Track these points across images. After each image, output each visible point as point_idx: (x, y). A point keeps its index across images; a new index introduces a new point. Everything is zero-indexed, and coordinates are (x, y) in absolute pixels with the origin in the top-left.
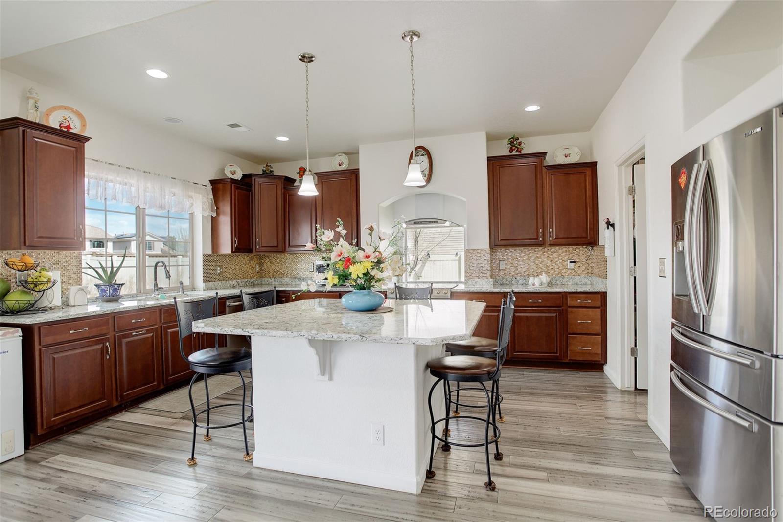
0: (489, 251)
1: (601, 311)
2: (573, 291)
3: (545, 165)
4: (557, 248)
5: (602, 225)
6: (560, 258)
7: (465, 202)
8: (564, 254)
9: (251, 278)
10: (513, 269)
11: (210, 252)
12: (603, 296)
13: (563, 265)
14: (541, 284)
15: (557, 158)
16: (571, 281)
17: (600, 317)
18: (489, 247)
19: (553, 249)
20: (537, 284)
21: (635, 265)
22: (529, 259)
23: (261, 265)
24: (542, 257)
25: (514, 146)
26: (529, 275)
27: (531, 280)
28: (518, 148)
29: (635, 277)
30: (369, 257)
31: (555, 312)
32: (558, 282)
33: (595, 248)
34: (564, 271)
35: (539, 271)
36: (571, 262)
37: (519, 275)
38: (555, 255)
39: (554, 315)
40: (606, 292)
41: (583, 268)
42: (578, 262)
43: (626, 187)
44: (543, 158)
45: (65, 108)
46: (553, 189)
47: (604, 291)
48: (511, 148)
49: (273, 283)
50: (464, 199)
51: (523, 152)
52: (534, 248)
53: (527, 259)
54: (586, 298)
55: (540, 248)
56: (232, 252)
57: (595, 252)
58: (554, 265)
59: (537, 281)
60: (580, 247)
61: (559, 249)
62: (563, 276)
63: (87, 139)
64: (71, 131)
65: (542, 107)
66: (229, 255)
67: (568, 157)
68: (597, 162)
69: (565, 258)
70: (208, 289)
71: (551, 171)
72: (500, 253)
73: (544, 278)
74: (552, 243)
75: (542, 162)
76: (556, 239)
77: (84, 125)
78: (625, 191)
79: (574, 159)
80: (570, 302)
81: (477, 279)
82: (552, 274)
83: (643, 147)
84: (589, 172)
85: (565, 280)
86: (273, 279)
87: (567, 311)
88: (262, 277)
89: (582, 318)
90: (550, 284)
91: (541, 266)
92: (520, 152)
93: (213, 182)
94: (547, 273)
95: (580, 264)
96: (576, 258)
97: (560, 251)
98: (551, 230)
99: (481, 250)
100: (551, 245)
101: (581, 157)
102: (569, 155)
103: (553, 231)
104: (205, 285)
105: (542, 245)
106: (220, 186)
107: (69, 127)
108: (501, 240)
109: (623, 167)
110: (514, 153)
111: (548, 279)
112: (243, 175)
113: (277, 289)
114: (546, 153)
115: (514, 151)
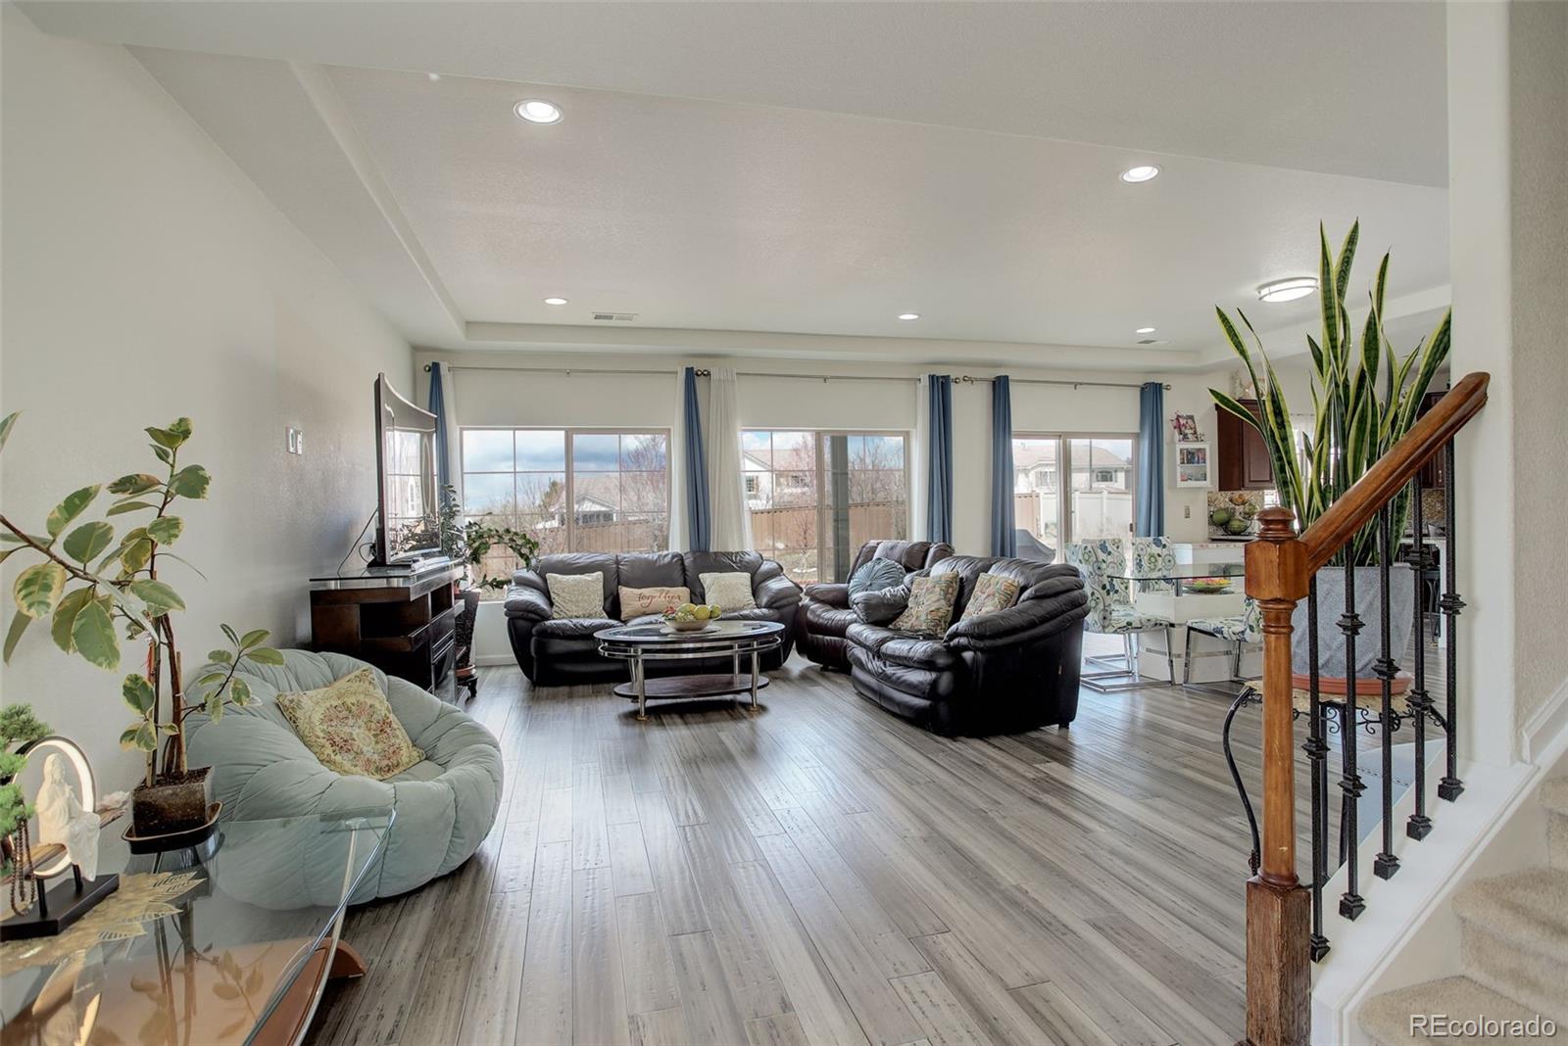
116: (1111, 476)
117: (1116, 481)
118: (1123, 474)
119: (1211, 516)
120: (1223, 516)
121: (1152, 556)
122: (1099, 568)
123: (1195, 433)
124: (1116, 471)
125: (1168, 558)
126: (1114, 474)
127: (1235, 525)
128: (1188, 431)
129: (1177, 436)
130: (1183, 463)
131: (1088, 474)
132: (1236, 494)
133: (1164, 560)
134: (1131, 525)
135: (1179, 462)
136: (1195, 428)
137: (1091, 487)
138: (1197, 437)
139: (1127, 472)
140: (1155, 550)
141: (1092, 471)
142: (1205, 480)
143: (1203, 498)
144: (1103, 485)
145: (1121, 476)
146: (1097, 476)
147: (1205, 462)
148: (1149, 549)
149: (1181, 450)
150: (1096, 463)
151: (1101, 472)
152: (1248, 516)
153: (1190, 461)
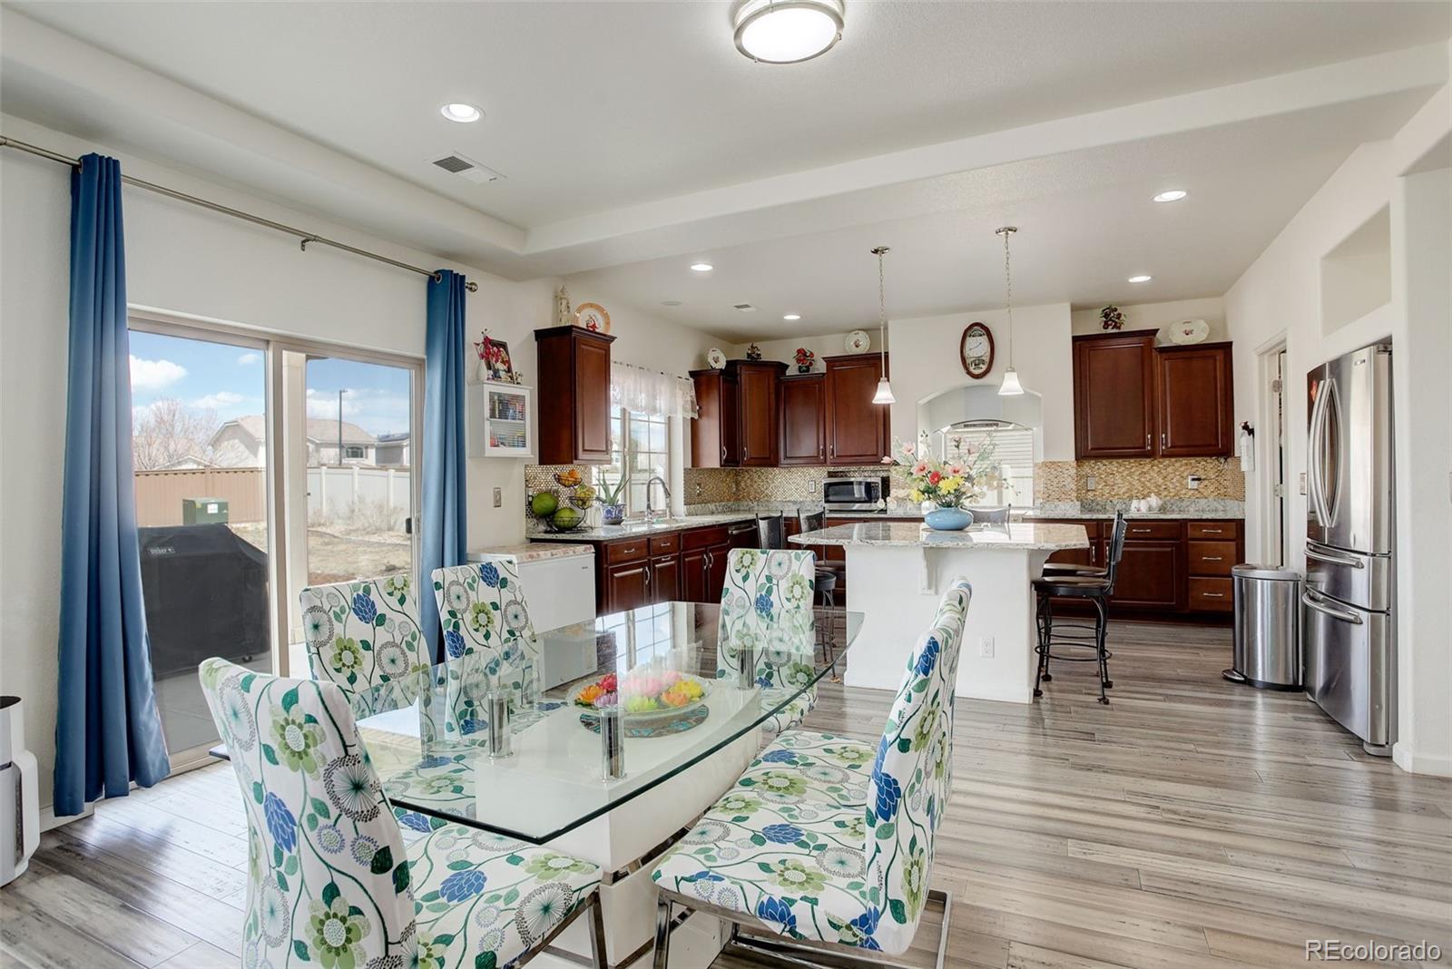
0: (1074, 464)
1: (1237, 544)
2: (1196, 517)
3: (1156, 347)
4: (1173, 460)
5: (1238, 429)
6: (1177, 473)
7: (1040, 398)
8: (1182, 469)
9: (728, 500)
10: (1107, 490)
11: (690, 467)
12: (1240, 524)
13: (1181, 484)
14: (1150, 509)
15: (1175, 335)
16: (1193, 505)
17: (1235, 552)
18: (1074, 459)
19: (1167, 462)
20: (1142, 508)
21: (1281, 483)
22: (1130, 475)
23: (737, 484)
24: (1151, 472)
25: (1111, 320)
26: (1131, 498)
27: (1135, 503)
28: (1116, 323)
29: (1282, 499)
30: (958, 471)
31: (1172, 545)
32: (1174, 507)
33: (1229, 460)
34: (1184, 492)
35: (1145, 492)
36: (1193, 480)
37: (1116, 497)
38: (1170, 469)
39: (1169, 549)
40: (1244, 520)
41: (1212, 489)
42: (1204, 479)
43: (1269, 382)
44: (1151, 337)
45: (591, 305)
46: (1168, 379)
47: (1241, 517)
48: (1106, 323)
49: (756, 509)
50: (1040, 395)
51: (1124, 329)
52: (1138, 460)
53: (1128, 475)
54: (1214, 528)
55: (1148, 460)
56: (721, 466)
57: (1228, 466)
58: (1168, 483)
59: (1143, 505)
60: (1208, 458)
61: (1176, 461)
62: (1181, 500)
63: (613, 339)
64: (597, 330)
65: (1153, 278)
66: (717, 469)
67: (1190, 335)
68: (1231, 343)
69: (1185, 474)
70: (689, 514)
71: (1164, 355)
72: (1088, 467)
73: (1154, 501)
74: (1165, 453)
75: (1151, 342)
76: (1171, 447)
77: (608, 323)
78: (1267, 387)
79: (1199, 337)
80: (1190, 533)
81: (1057, 502)
82: (1165, 496)
83: (1284, 341)
84: (1220, 356)
85: (1184, 504)
86: (755, 503)
87: (1187, 544)
88: (739, 500)
89: (1211, 555)
90: (1162, 509)
91: (1148, 484)
92: (1119, 328)
93: (692, 374)
94: (1158, 494)
95: (1207, 482)
96: (1201, 474)
97: (1177, 465)
98: (1164, 436)
99: (1064, 463)
100: (1164, 456)
101: (1209, 334)
102: (1191, 332)
103: (1166, 438)
104: (687, 509)
105: (1151, 455)
106: (704, 378)
107: (594, 326)
108: (1092, 449)
109: (1266, 356)
110: (1110, 330)
111: (1160, 502)
112: (727, 362)
113: (784, 515)
114: (1157, 330)
115: (1110, 327)
116: (362, 453)
117: (367, 458)
118: (374, 451)
119: (530, 503)
120: (547, 503)
121: (480, 610)
122: (357, 787)
123: (509, 370)
124: (367, 448)
125: (513, 610)
126: (364, 450)
127: (565, 516)
128: (500, 366)
129: (486, 373)
130: (493, 416)
131: (338, 450)
132: (563, 470)
133: (504, 616)
134: (409, 521)
135: (487, 413)
136: (508, 362)
137: (341, 462)
138: (511, 378)
139: (378, 449)
140: (486, 594)
141: (341, 446)
142: (524, 446)
143: (518, 473)
144: (353, 461)
145: (372, 453)
146: (347, 452)
147: (523, 418)
148: (472, 595)
149: (492, 395)
150: (347, 439)
151: (352, 448)
152: (583, 503)
153: (503, 415)
